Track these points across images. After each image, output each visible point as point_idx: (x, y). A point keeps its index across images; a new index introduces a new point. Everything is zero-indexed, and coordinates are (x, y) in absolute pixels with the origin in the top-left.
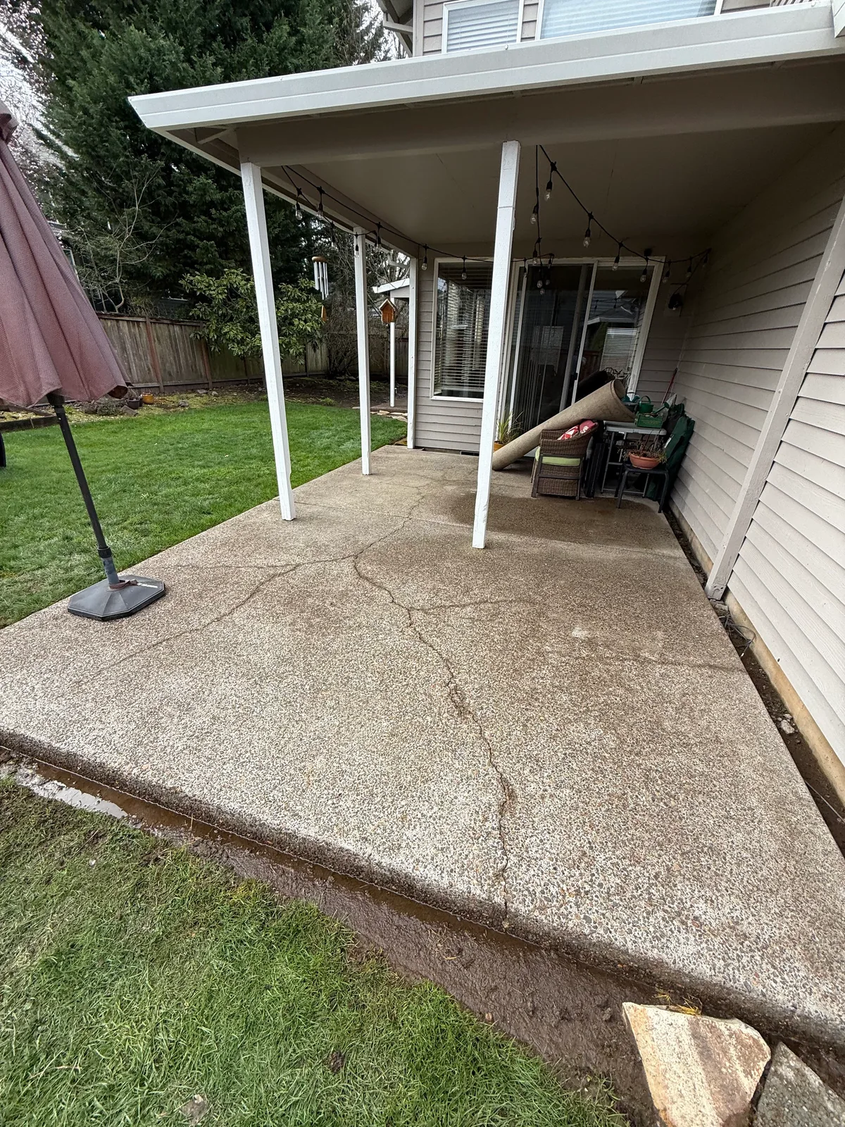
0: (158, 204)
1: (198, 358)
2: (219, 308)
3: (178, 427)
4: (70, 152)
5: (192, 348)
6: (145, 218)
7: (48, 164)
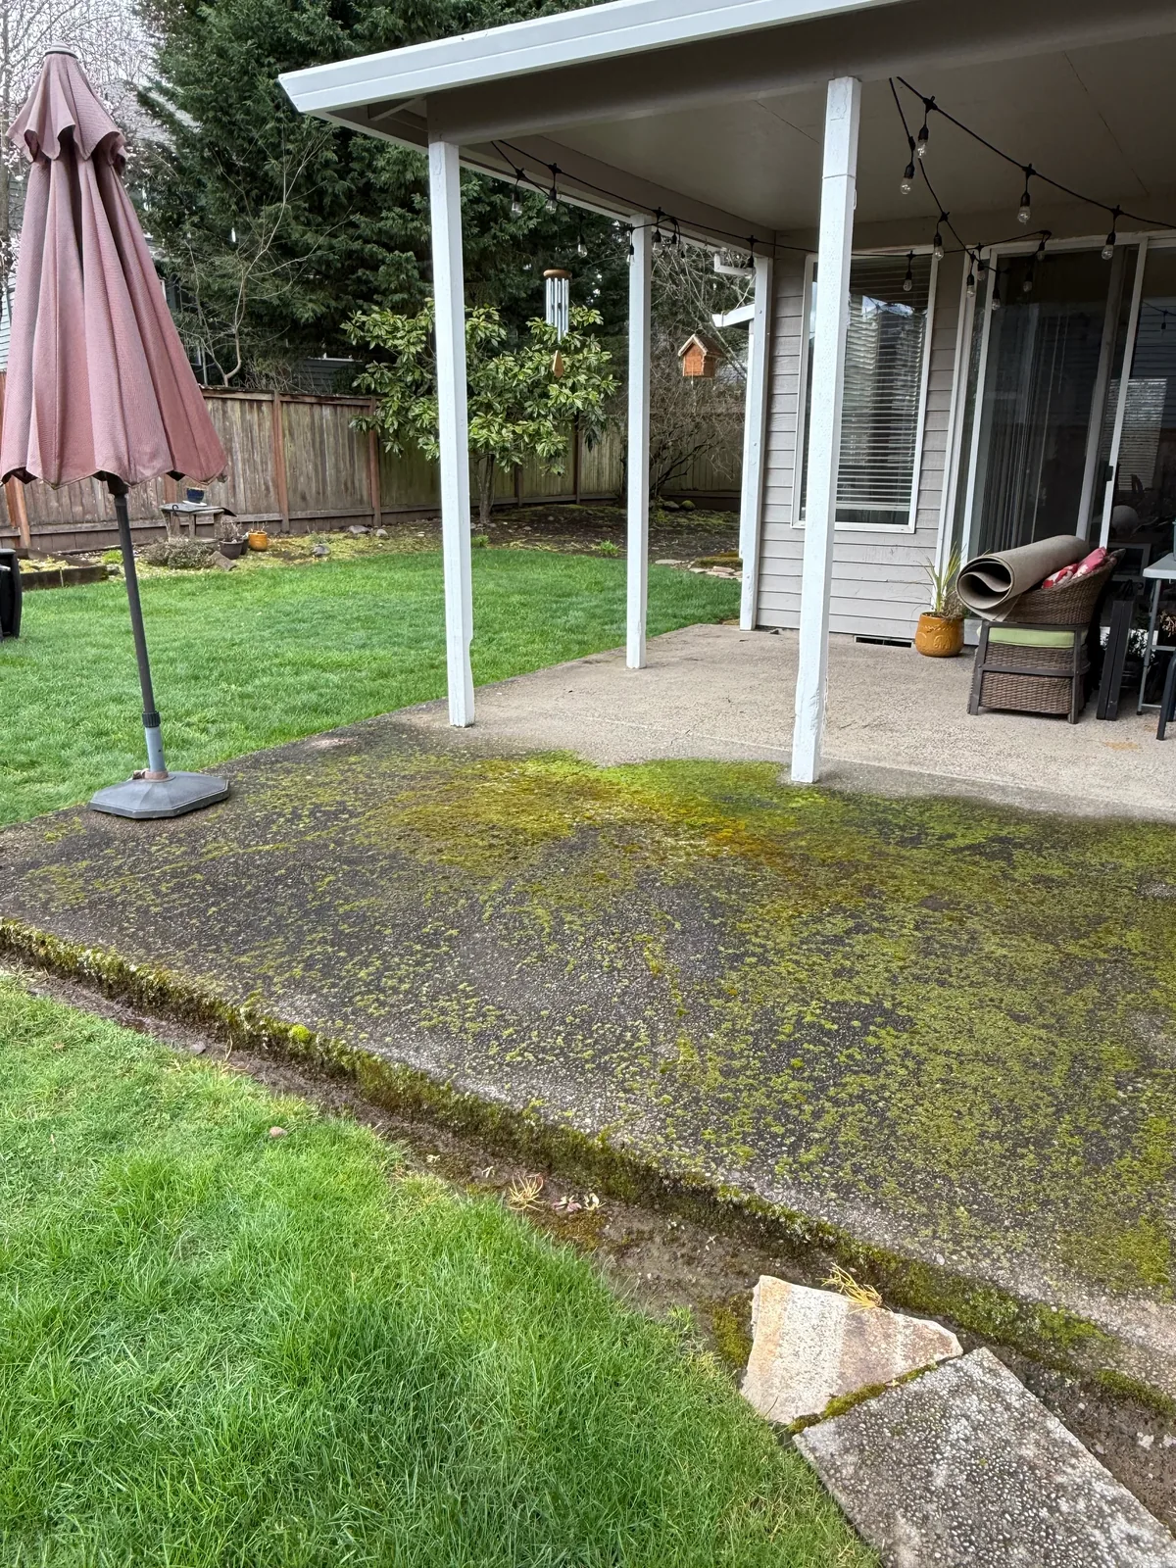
0: (321, 193)
1: (360, 463)
5: (351, 449)
6: (296, 218)
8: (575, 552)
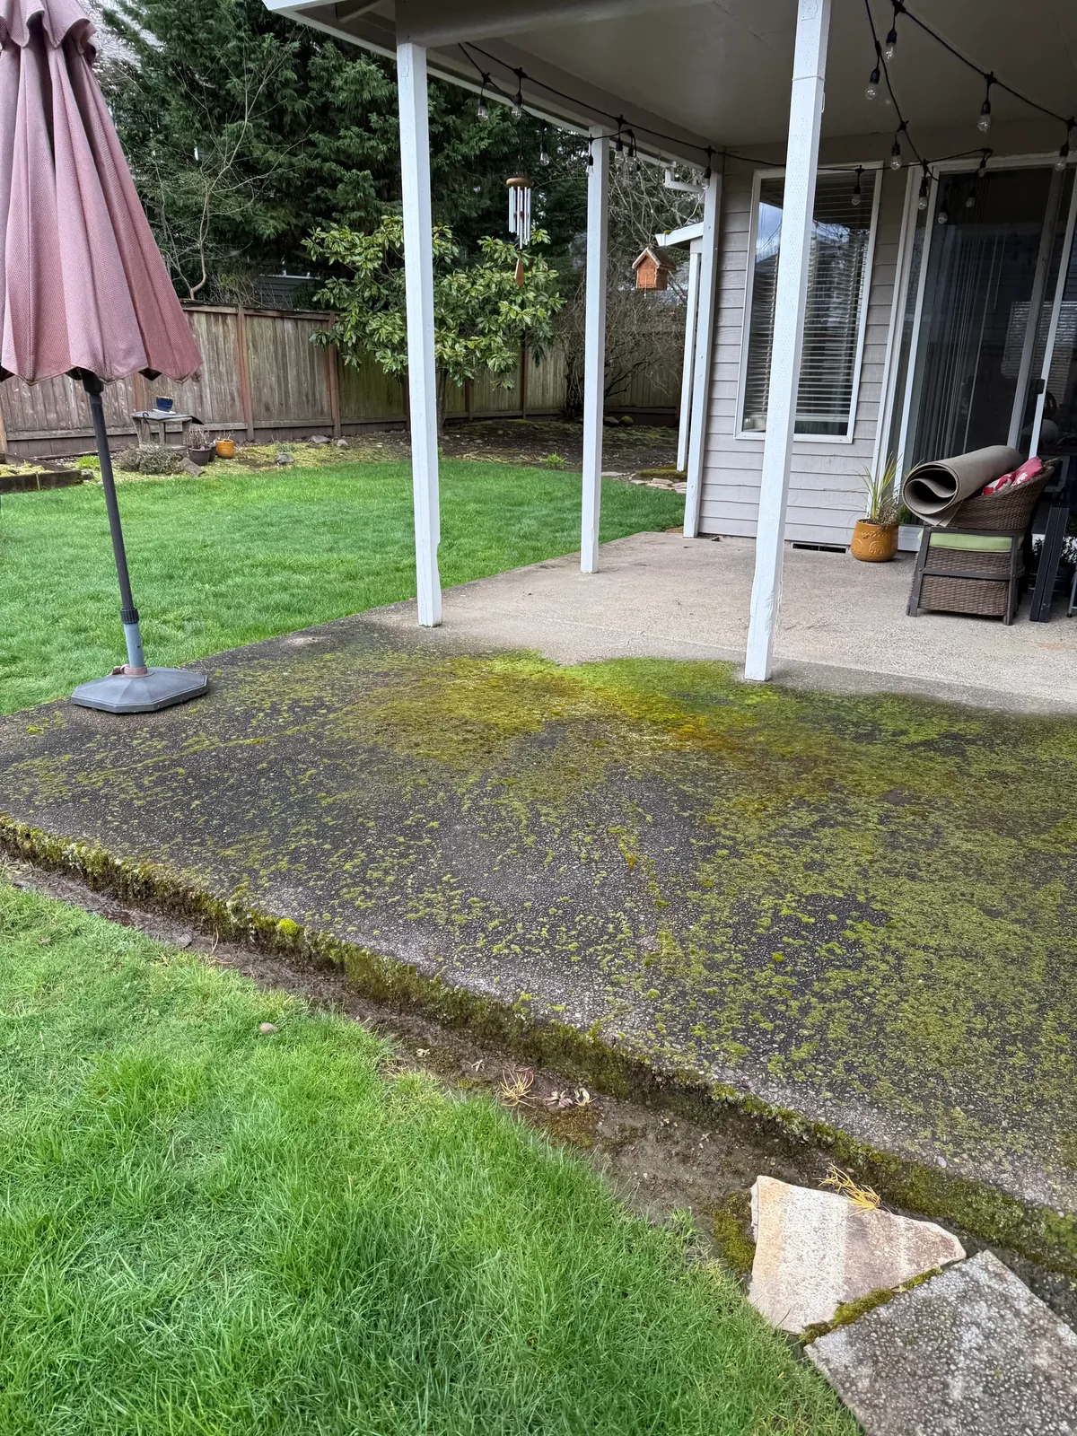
0: (281, 111)
1: (320, 376)
2: (366, 286)
3: (269, 495)
4: (150, 38)
5: (312, 362)
6: (258, 136)
7: (115, 63)
8: (524, 464)
